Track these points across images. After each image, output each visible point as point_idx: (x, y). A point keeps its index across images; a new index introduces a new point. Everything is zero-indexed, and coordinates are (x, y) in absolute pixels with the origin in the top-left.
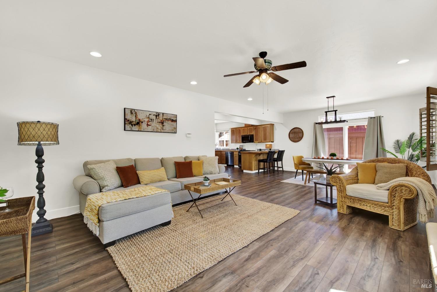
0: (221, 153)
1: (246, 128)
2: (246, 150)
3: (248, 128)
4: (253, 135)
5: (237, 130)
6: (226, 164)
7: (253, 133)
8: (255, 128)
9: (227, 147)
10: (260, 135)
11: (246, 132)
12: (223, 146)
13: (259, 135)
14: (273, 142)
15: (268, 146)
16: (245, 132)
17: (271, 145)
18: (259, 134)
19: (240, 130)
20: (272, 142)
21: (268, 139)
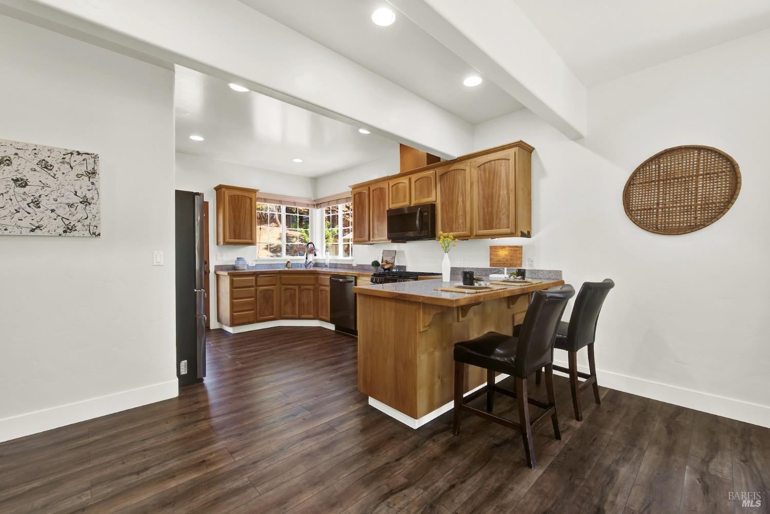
0: (317, 279)
1: (405, 180)
2: (409, 269)
3: (414, 177)
4: (433, 207)
5: (371, 189)
6: (332, 321)
7: (435, 196)
8: (442, 176)
9: (350, 258)
10: (463, 202)
11: (405, 197)
12: (337, 253)
13: (460, 203)
14: (528, 235)
15: (503, 253)
16: (401, 196)
17: (517, 250)
18: (460, 200)
19: (381, 190)
20: (523, 235)
21: (504, 218)
